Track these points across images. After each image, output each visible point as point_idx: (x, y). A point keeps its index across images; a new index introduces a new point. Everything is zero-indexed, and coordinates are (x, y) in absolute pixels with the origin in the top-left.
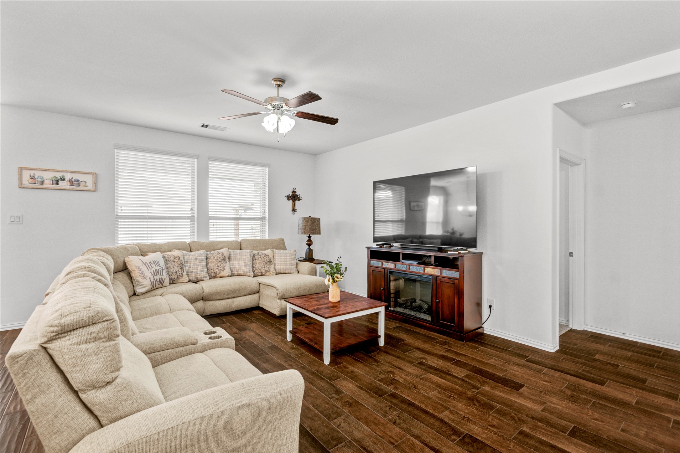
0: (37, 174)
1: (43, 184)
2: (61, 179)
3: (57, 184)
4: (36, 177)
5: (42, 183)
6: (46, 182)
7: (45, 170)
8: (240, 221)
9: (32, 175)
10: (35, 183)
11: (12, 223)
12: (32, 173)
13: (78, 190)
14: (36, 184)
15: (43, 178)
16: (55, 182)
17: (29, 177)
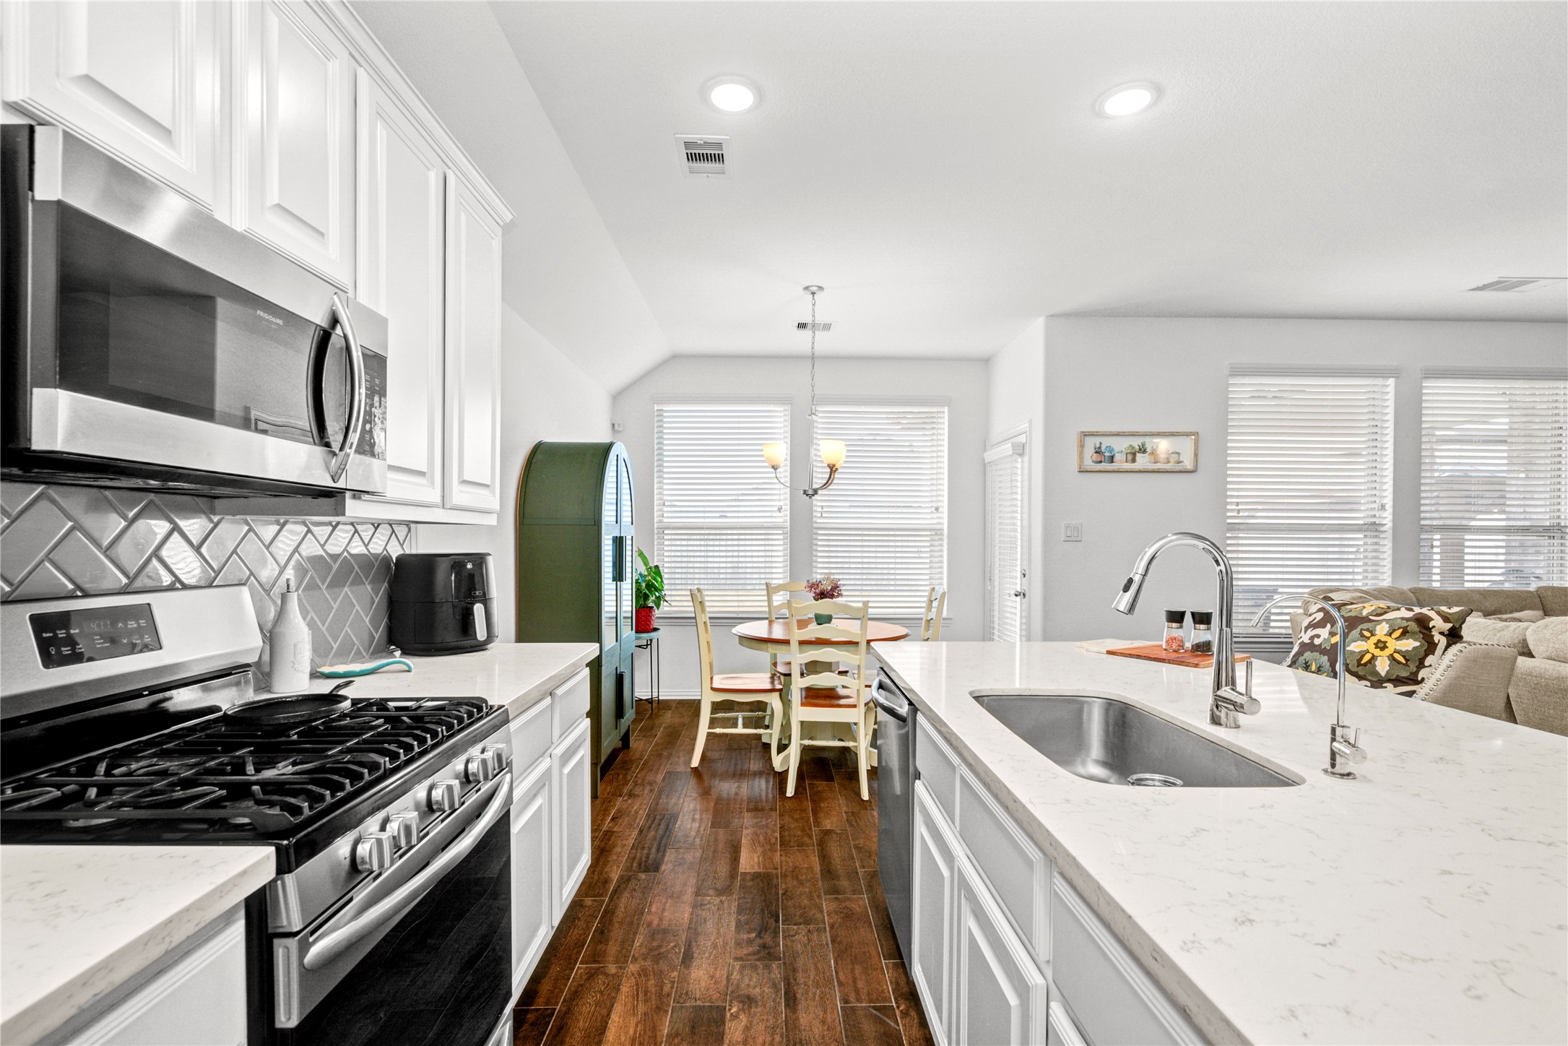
0: (1106, 442)
1: (1112, 462)
2: (1140, 449)
3: (1134, 460)
4: (1103, 449)
5: (1112, 459)
6: (1118, 457)
7: (1118, 434)
8: (1466, 537)
9: (1098, 445)
10: (1101, 462)
11: (1068, 539)
12: (1097, 441)
13: (1167, 472)
14: (1103, 464)
15: (1113, 450)
16: (1130, 457)
17: (1093, 451)
